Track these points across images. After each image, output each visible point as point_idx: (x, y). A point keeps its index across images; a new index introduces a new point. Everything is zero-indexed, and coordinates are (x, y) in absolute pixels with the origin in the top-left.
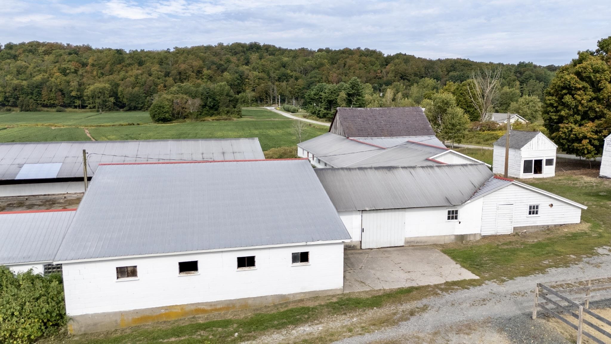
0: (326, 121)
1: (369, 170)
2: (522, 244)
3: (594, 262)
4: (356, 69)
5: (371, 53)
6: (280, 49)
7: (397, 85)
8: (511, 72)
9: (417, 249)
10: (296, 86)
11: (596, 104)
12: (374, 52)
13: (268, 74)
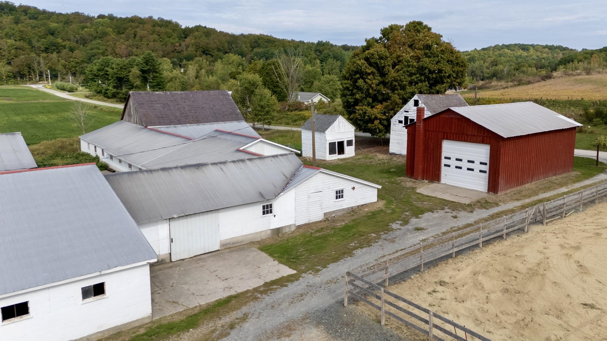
0: (117, 102)
1: (174, 170)
2: (332, 229)
3: (389, 238)
4: (150, 41)
5: (166, 23)
6: (44, 12)
7: (199, 61)
8: (311, 50)
9: (233, 251)
10: (72, 59)
11: (383, 88)
12: (170, 22)
13: (30, 43)
